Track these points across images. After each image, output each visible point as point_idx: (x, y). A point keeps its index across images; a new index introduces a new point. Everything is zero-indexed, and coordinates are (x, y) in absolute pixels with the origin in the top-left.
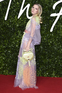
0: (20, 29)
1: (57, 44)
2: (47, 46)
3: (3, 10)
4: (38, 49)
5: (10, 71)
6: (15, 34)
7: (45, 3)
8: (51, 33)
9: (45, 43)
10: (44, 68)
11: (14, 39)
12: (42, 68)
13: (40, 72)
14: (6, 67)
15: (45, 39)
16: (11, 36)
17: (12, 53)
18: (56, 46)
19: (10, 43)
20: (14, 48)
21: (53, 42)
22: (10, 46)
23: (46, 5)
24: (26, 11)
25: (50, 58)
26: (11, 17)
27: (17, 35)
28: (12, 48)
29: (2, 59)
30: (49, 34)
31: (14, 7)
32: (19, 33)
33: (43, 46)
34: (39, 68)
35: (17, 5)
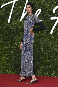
1: (56, 46)
3: (6, 14)
4: (39, 50)
5: (12, 71)
6: (17, 35)
7: (45, 7)
8: (51, 35)
9: (45, 44)
10: (45, 68)
11: (17, 40)
12: (43, 68)
13: (41, 71)
14: (9, 66)
15: (45, 41)
16: (14, 38)
17: (14, 54)
18: (55, 47)
19: (13, 44)
20: (16, 49)
21: (53, 44)
22: (12, 47)
23: (47, 9)
25: (50, 58)
26: (14, 20)
27: (19, 37)
28: (14, 49)
29: (5, 59)
30: (49, 36)
31: (16, 11)
32: (21, 35)
33: (44, 47)
34: (40, 68)
35: (19, 8)
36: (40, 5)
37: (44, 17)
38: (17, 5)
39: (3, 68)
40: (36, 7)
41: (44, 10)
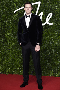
2: (58, 49)
4: (50, 52)
7: (56, 11)
9: (57, 47)
10: (56, 69)
12: (54, 69)
13: (52, 72)
14: (22, 68)
15: (56, 43)
23: (58, 13)
29: (18, 61)
33: (55, 49)
34: (52, 69)
36: (51, 9)
37: (55, 20)
39: (17, 69)
40: (47, 12)
41: (55, 14)
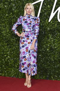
0: (51, 33)
5: (40, 75)
6: (46, 37)
11: (45, 42)
16: (42, 40)
19: (41, 46)
20: (45, 52)
22: (41, 50)
24: (57, 14)
26: (42, 20)
27: (48, 39)
28: (43, 52)
31: (45, 11)
32: (50, 37)
35: (47, 8)
38: (45, 4)
